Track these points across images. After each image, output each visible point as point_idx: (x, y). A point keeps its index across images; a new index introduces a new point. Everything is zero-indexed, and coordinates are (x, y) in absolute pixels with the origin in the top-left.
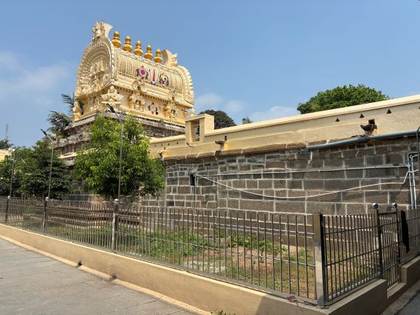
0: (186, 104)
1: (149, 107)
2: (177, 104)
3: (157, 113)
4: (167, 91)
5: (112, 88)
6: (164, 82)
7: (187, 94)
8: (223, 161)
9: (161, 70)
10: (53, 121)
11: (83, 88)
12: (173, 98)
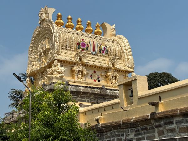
0: (127, 69)
1: (91, 76)
2: (118, 70)
3: (99, 81)
4: (108, 59)
5: (56, 61)
6: (104, 52)
7: (126, 60)
8: (160, 123)
9: (100, 41)
10: (13, 98)
11: (33, 66)
12: (113, 65)
